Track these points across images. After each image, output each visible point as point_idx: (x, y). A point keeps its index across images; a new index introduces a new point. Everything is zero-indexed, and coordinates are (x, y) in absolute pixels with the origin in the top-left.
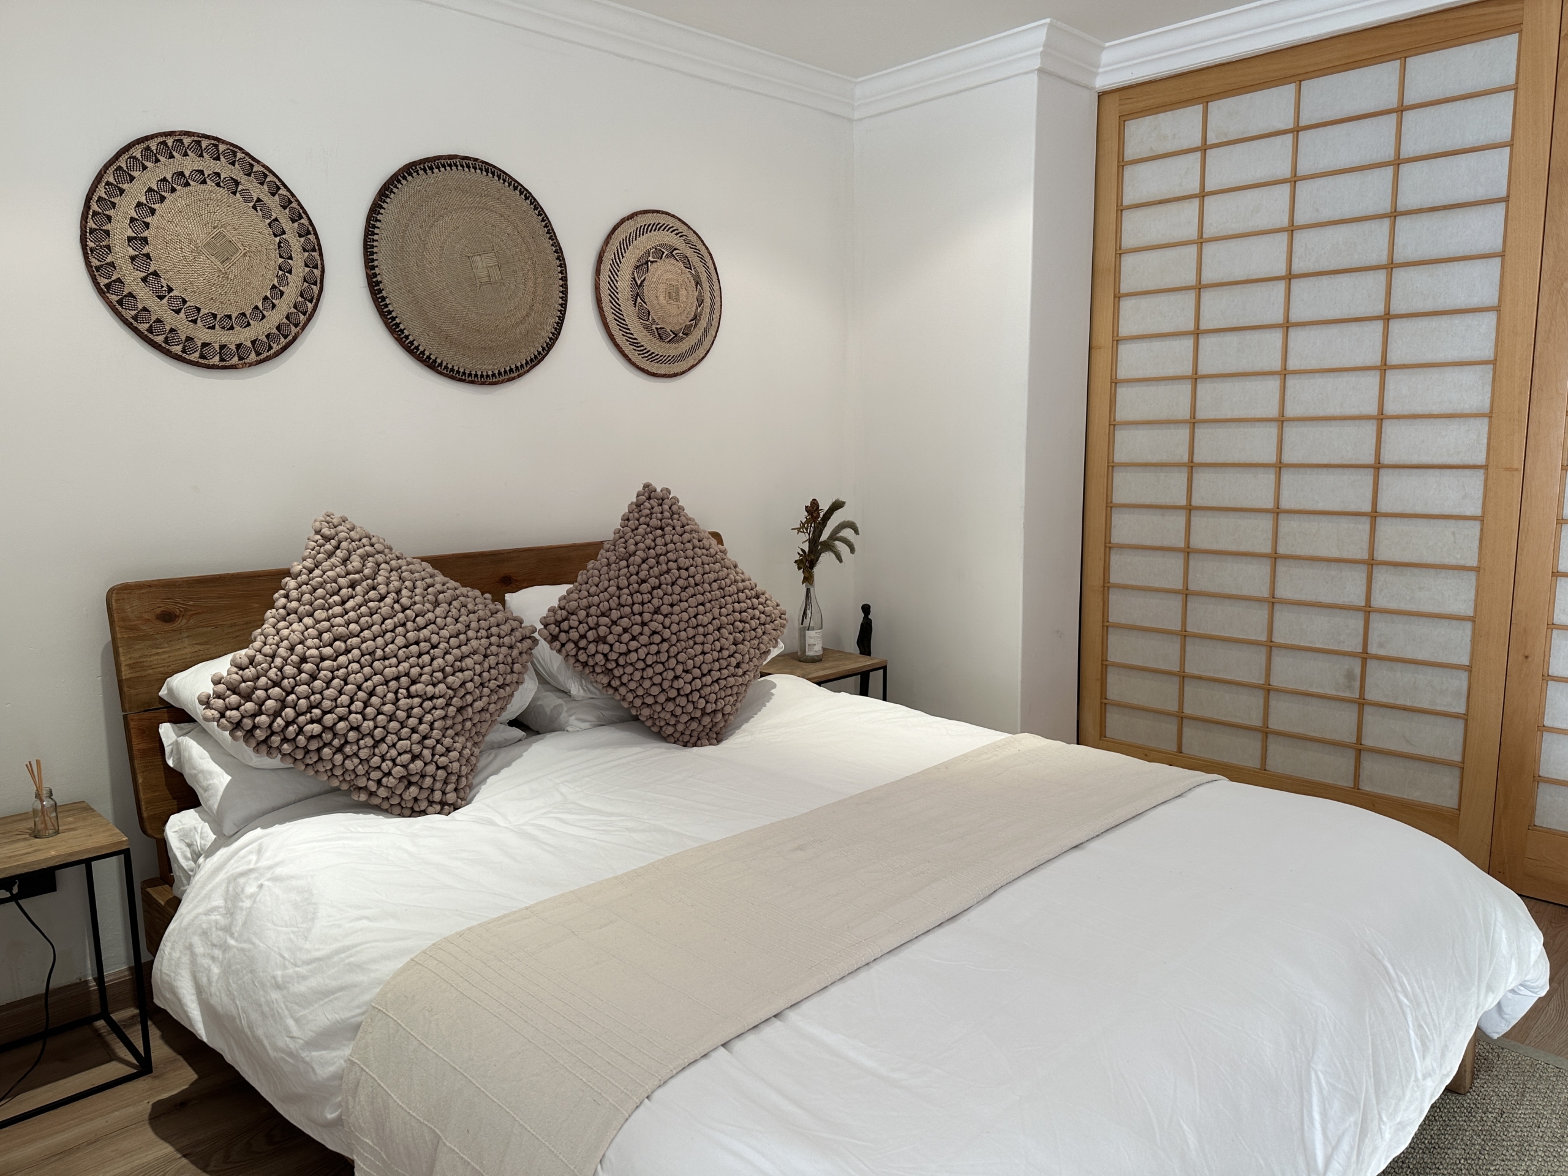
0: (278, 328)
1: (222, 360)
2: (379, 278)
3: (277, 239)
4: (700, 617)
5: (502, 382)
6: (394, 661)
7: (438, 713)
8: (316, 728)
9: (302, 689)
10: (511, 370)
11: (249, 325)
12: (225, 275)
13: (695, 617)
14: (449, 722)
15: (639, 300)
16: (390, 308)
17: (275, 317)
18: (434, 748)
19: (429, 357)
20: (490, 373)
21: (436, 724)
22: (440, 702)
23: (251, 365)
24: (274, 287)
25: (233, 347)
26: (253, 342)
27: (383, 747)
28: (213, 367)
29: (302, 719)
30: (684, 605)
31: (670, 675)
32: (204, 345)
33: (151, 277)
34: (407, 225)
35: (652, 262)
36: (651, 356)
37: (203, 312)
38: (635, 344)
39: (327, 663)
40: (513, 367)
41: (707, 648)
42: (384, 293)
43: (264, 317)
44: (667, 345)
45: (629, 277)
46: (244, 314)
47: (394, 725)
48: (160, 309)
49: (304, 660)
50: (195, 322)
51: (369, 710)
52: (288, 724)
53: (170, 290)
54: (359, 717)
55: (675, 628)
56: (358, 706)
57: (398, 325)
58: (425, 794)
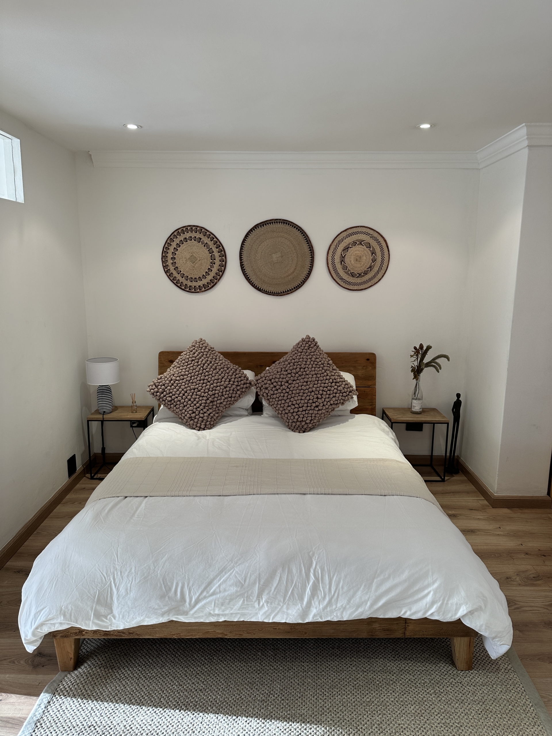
0: (211, 281)
1: (195, 290)
2: (243, 263)
3: (211, 255)
4: (303, 386)
5: (285, 295)
6: (195, 384)
7: (204, 401)
8: (170, 399)
9: (169, 387)
10: (288, 291)
11: (202, 280)
12: (194, 267)
13: (301, 386)
14: (207, 405)
15: (343, 262)
16: (246, 272)
17: (209, 278)
18: (200, 411)
19: (258, 288)
20: (280, 292)
21: (202, 405)
22: (205, 398)
23: (203, 291)
24: (209, 269)
25: (198, 287)
26: (203, 285)
27: (186, 408)
28: (193, 292)
29: (167, 395)
30: (298, 381)
31: (286, 405)
32: (190, 286)
33: (176, 268)
34: (252, 246)
35: (350, 247)
36: (349, 283)
37: (189, 277)
38: (342, 279)
39: (177, 382)
40: (289, 290)
41: (303, 398)
42: (244, 268)
43: (206, 278)
44: (356, 279)
45: (340, 254)
46: (200, 277)
47: (190, 402)
48: (179, 277)
49: (172, 380)
50: (187, 280)
51: (184, 397)
52: (164, 396)
53: (181, 272)
54: (181, 398)
55: (291, 389)
56: (181, 395)
57: (248, 278)
58: (195, 424)
